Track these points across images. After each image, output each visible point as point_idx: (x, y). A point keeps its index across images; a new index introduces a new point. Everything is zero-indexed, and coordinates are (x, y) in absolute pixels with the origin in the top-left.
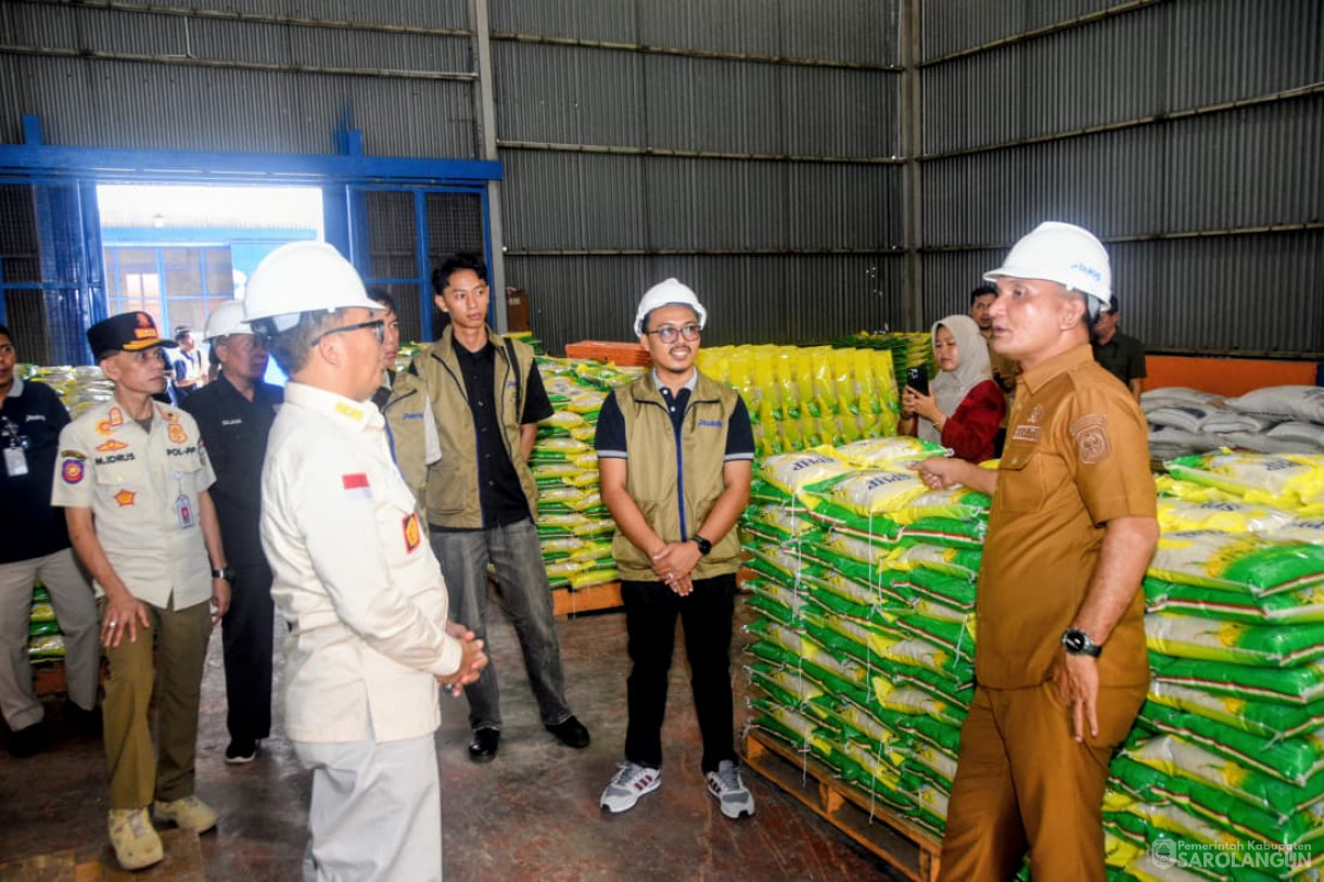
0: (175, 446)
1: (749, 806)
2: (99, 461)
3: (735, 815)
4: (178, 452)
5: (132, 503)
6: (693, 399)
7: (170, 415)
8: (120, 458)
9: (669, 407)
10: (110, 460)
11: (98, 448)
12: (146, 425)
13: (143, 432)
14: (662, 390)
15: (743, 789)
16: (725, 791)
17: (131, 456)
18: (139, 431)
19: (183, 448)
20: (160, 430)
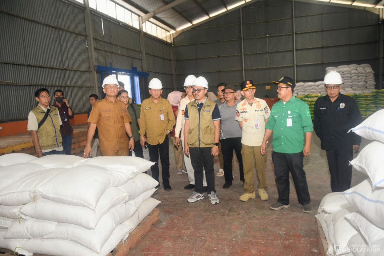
0: (258, 109)
1: (218, 201)
2: (241, 112)
3: (214, 203)
4: (258, 111)
5: (247, 122)
6: (204, 105)
7: (258, 102)
8: (245, 112)
9: (198, 107)
10: (243, 112)
11: (241, 110)
12: (251, 104)
13: (250, 106)
14: (197, 103)
15: (216, 198)
16: (212, 198)
17: (247, 112)
18: (249, 106)
19: (260, 110)
20: (254, 105)
